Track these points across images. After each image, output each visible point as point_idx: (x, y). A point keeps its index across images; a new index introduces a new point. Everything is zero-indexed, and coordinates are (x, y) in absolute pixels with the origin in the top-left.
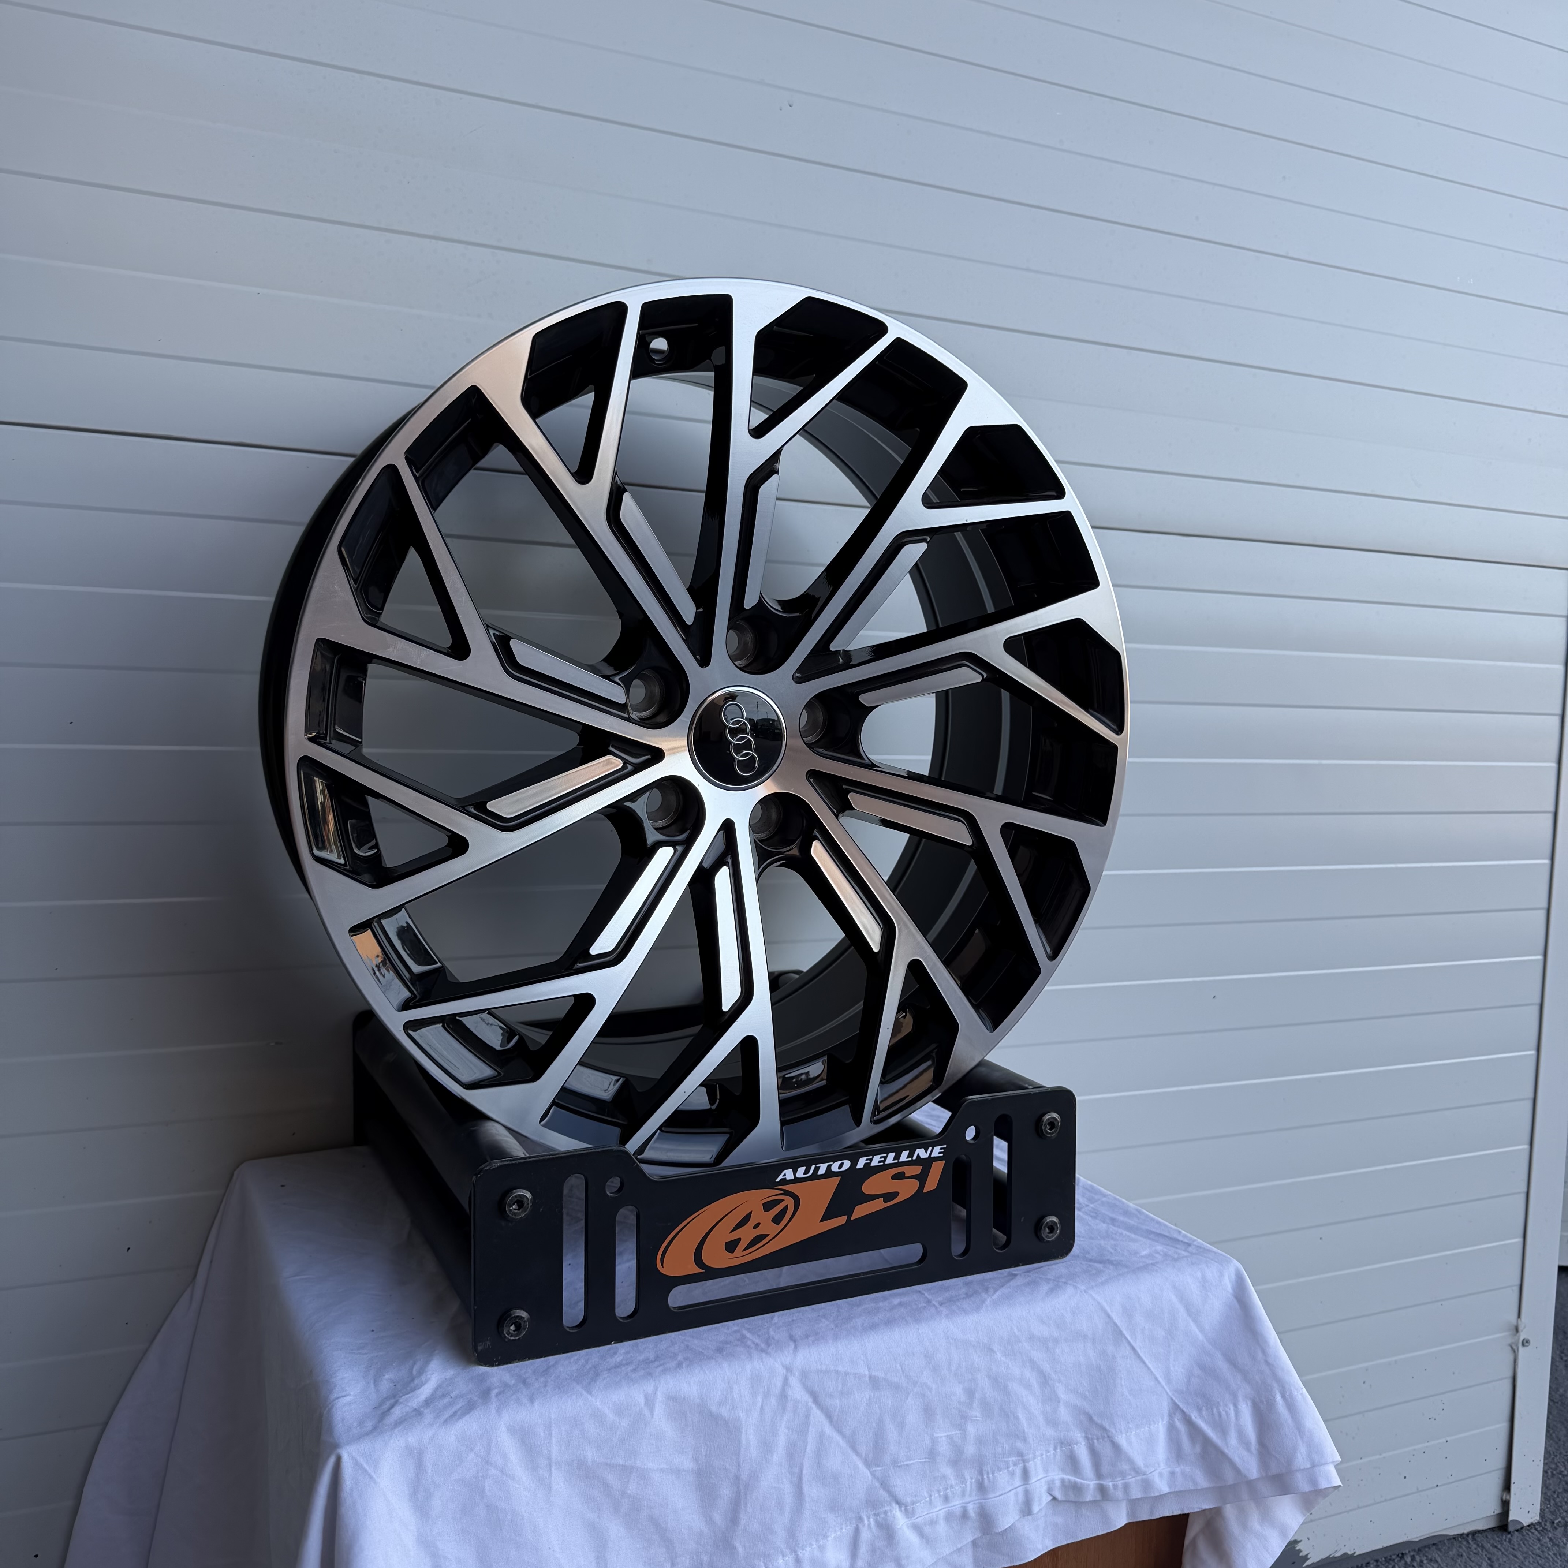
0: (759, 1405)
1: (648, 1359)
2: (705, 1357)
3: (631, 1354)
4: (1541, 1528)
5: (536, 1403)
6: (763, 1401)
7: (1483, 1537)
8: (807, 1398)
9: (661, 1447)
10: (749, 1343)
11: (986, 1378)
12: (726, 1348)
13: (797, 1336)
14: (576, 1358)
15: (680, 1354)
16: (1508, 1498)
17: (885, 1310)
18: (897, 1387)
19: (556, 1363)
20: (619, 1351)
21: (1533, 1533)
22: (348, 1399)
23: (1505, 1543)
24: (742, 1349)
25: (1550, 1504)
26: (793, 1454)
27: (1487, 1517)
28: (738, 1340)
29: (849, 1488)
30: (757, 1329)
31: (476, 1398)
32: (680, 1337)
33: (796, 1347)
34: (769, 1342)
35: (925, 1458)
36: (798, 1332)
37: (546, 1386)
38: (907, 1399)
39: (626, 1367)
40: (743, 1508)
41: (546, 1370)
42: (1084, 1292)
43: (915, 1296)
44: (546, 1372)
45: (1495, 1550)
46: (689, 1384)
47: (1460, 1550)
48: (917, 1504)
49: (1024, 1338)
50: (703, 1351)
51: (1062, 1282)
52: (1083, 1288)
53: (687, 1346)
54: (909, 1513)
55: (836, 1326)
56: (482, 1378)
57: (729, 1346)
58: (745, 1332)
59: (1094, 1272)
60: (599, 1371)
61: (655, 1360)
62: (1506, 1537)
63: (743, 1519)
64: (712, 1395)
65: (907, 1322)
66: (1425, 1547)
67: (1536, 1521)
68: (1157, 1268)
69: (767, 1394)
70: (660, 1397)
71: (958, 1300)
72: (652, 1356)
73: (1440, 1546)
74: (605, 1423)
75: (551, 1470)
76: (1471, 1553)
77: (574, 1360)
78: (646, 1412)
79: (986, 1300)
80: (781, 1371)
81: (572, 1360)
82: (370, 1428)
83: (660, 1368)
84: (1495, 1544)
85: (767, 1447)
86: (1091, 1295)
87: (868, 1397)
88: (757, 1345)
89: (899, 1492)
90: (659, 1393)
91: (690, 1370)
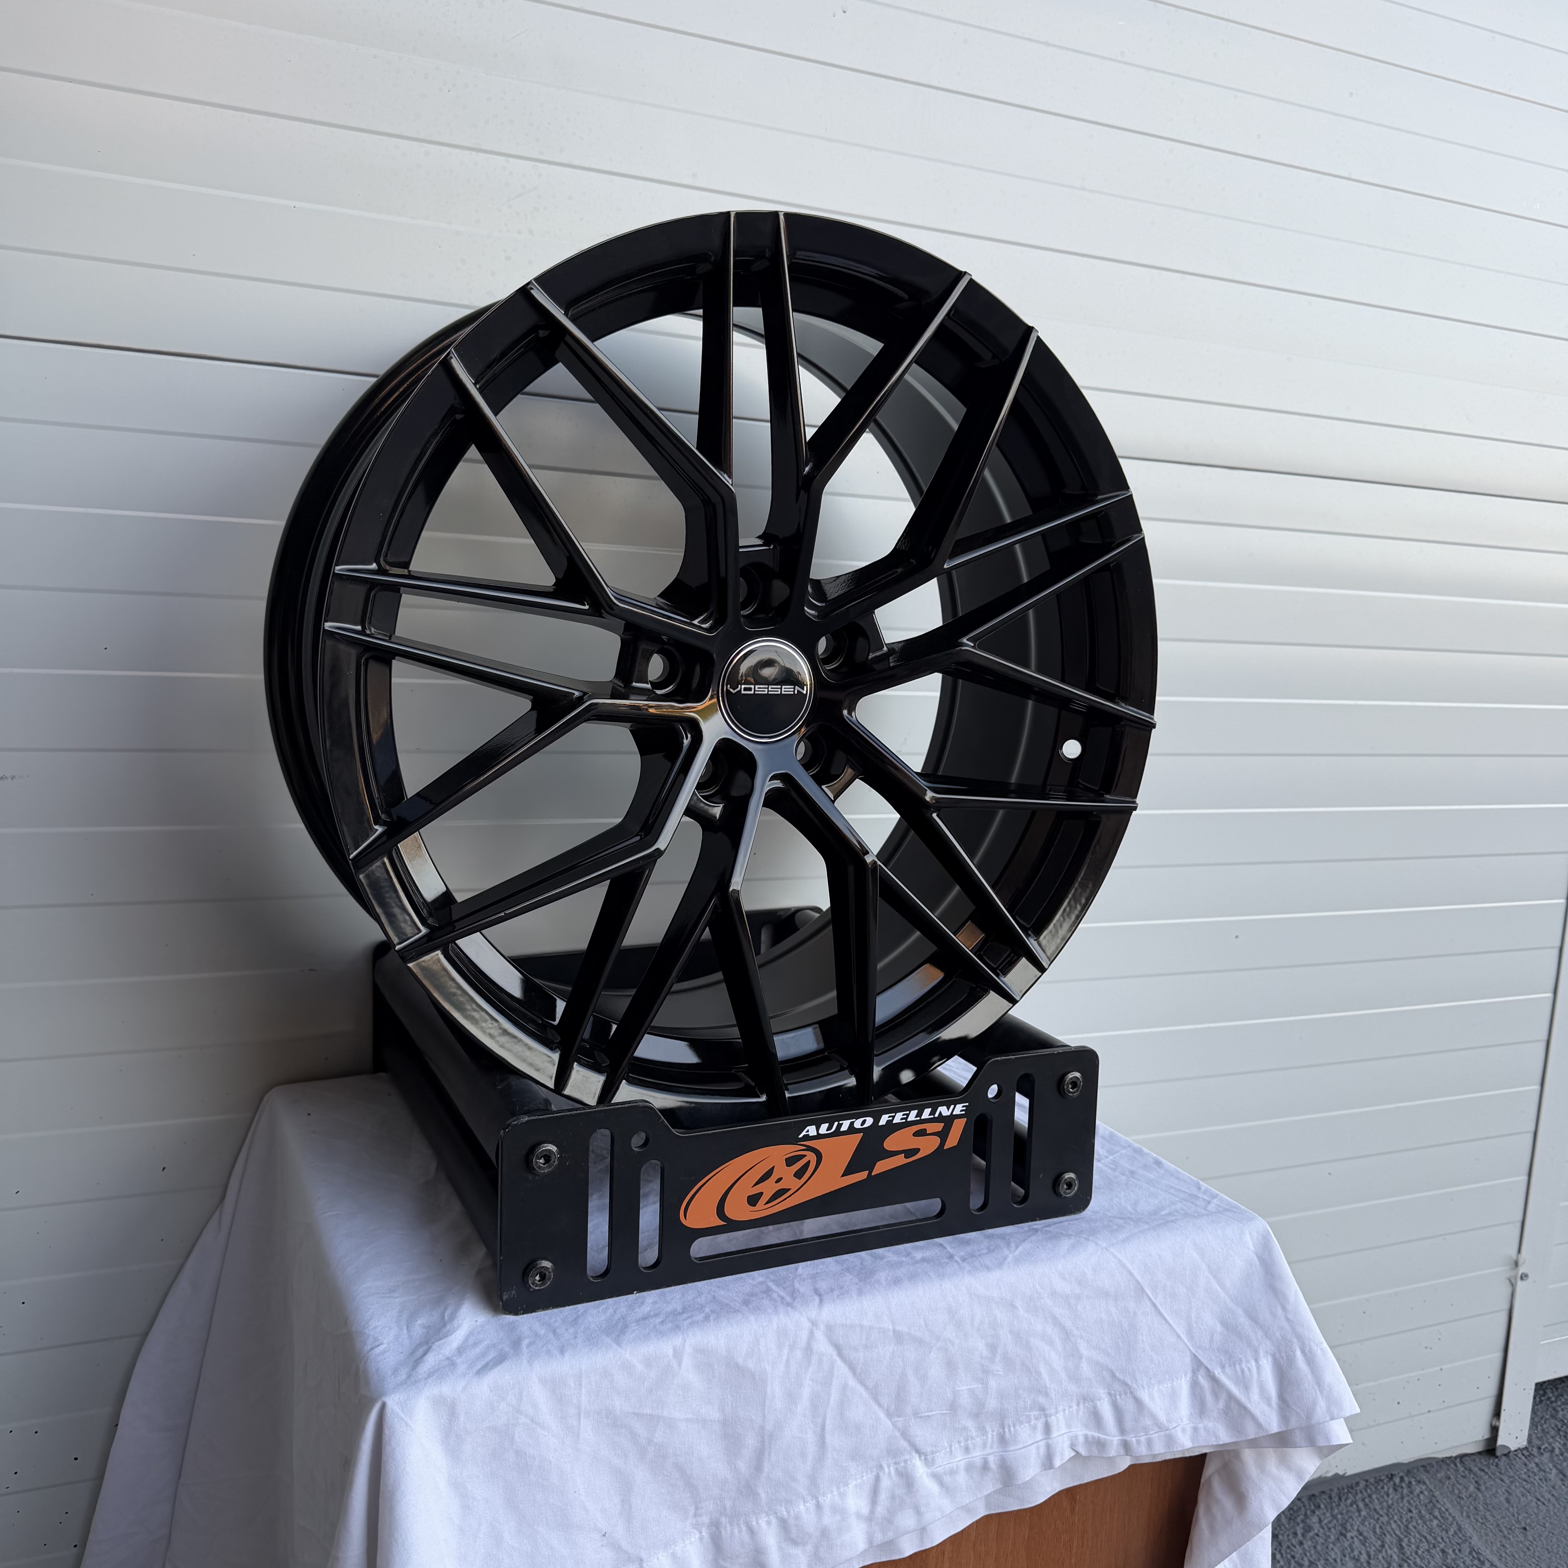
0: (785, 1358)
1: (676, 1310)
2: (732, 1310)
3: (659, 1305)
4: (1528, 1453)
5: (567, 1355)
6: (788, 1354)
7: (1471, 1460)
8: (831, 1351)
9: (688, 1397)
10: (775, 1296)
11: (1008, 1334)
12: (753, 1301)
13: (822, 1289)
14: (604, 1306)
15: (707, 1306)
16: (1497, 1424)
17: (909, 1264)
18: (919, 1342)
19: (585, 1312)
20: (647, 1301)
21: (1520, 1458)
22: (381, 1348)
23: (1492, 1467)
24: (768, 1302)
25: (1537, 1430)
26: (816, 1404)
27: (1476, 1441)
28: (764, 1292)
29: (871, 1437)
30: (782, 1281)
31: (507, 1349)
32: (706, 1286)
33: (821, 1301)
34: (795, 1295)
35: (946, 1410)
36: (823, 1285)
37: (575, 1337)
38: (930, 1352)
39: (654, 1318)
40: (767, 1457)
41: (576, 1319)
42: (1104, 1250)
43: (937, 1251)
44: (575, 1322)
45: (1482, 1474)
46: (717, 1336)
47: (1449, 1473)
48: (937, 1454)
49: (1046, 1295)
50: (730, 1303)
51: (1084, 1238)
52: (1104, 1245)
53: (714, 1297)
54: (929, 1462)
55: (860, 1281)
56: (512, 1327)
57: (755, 1298)
58: (770, 1284)
59: (1115, 1227)
60: (628, 1322)
61: (683, 1313)
62: (1494, 1461)
63: (767, 1467)
64: (739, 1348)
65: (930, 1277)
66: (1414, 1468)
67: (1524, 1447)
68: (1177, 1226)
69: (792, 1348)
70: (688, 1349)
71: (980, 1255)
72: (679, 1308)
73: (1428, 1468)
74: (634, 1374)
75: (579, 1418)
76: (1459, 1476)
77: (603, 1310)
78: (675, 1365)
79: (1007, 1256)
80: (807, 1325)
81: (601, 1310)
82: (404, 1377)
83: (689, 1321)
84: (1483, 1468)
85: (792, 1398)
86: (1112, 1253)
87: (891, 1351)
88: (783, 1298)
89: (919, 1441)
90: (687, 1346)
91: (718, 1323)
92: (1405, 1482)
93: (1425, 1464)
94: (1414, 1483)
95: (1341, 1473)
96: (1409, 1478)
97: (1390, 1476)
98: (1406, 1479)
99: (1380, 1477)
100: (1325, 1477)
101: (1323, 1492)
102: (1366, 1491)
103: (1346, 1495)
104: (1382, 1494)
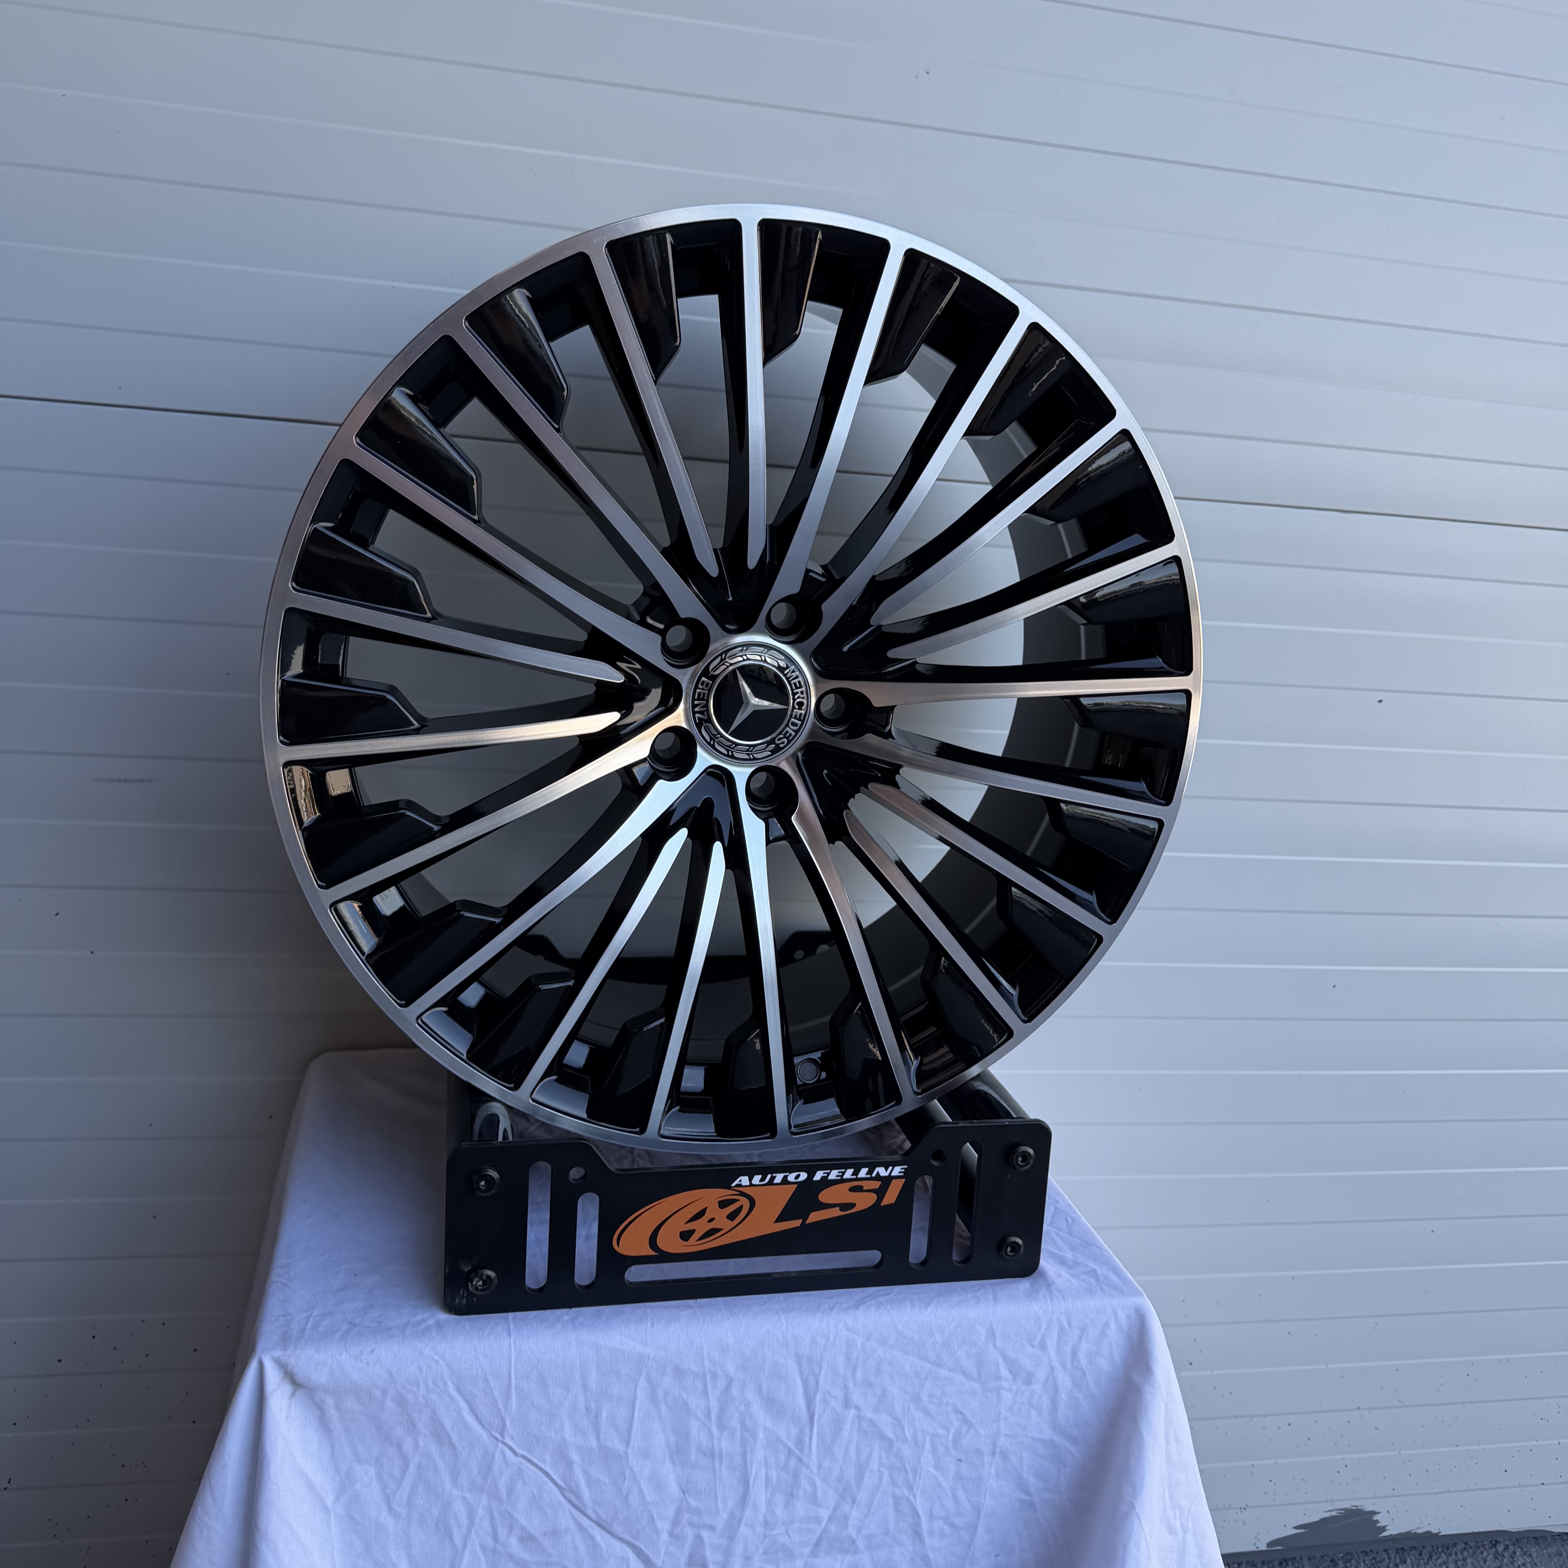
92: (1509, 1552)
93: (1536, 1536)
94: (1518, 1554)
95: (1434, 1532)
96: (1515, 1548)
97: (1493, 1542)
98: (1511, 1548)
99: (1482, 1542)
100: (1415, 1533)
101: (1414, 1548)
102: (1462, 1554)
103: (1438, 1554)
104: (1478, 1559)
